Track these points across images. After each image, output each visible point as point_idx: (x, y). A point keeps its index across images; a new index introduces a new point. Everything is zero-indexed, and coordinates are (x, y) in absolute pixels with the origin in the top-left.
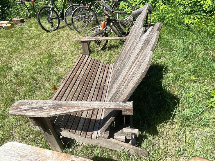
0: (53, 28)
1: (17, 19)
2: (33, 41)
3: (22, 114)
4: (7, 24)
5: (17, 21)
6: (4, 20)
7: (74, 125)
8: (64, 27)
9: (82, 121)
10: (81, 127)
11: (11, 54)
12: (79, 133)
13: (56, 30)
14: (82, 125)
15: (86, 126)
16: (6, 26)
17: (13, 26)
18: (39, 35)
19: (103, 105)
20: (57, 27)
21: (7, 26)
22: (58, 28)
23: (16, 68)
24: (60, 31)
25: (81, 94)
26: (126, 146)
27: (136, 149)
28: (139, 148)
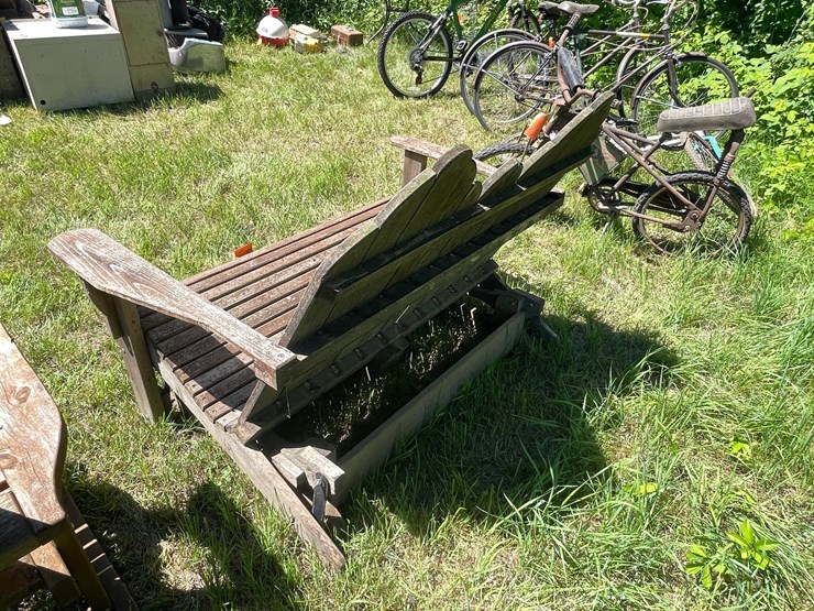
0: (417, 90)
1: (346, 29)
2: (338, 106)
3: (64, 258)
4: (309, 37)
5: (343, 35)
6: (311, 25)
7: (198, 364)
8: (453, 96)
9: (228, 366)
10: (213, 379)
11: (257, 125)
12: (194, 390)
13: (425, 96)
14: (219, 376)
15: (228, 385)
16: (303, 42)
17: (321, 48)
18: (365, 97)
19: (225, 324)
20: (433, 88)
21: (305, 45)
22: (433, 93)
23: (240, 167)
24: (434, 104)
25: (289, 298)
26: (287, 498)
27: (310, 529)
28: (324, 533)
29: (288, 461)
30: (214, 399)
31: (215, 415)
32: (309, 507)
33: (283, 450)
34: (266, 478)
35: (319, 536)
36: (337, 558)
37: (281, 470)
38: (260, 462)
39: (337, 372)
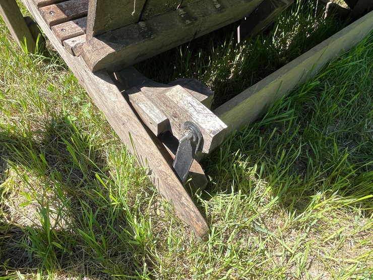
26: (144, 146)
27: (171, 188)
28: (185, 194)
29: (149, 103)
30: (63, 16)
31: (63, 34)
32: (169, 160)
33: (144, 89)
34: (120, 119)
35: (180, 198)
36: (200, 225)
37: (140, 112)
38: (113, 98)
39: (218, 6)
